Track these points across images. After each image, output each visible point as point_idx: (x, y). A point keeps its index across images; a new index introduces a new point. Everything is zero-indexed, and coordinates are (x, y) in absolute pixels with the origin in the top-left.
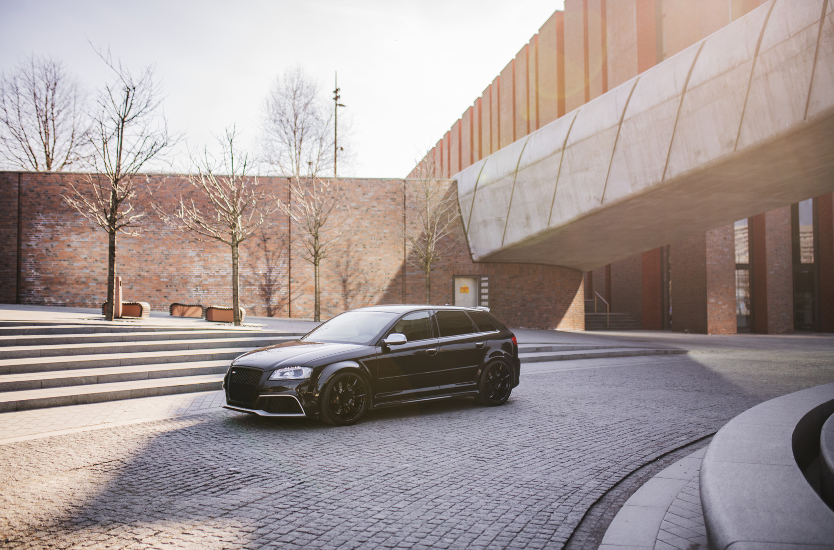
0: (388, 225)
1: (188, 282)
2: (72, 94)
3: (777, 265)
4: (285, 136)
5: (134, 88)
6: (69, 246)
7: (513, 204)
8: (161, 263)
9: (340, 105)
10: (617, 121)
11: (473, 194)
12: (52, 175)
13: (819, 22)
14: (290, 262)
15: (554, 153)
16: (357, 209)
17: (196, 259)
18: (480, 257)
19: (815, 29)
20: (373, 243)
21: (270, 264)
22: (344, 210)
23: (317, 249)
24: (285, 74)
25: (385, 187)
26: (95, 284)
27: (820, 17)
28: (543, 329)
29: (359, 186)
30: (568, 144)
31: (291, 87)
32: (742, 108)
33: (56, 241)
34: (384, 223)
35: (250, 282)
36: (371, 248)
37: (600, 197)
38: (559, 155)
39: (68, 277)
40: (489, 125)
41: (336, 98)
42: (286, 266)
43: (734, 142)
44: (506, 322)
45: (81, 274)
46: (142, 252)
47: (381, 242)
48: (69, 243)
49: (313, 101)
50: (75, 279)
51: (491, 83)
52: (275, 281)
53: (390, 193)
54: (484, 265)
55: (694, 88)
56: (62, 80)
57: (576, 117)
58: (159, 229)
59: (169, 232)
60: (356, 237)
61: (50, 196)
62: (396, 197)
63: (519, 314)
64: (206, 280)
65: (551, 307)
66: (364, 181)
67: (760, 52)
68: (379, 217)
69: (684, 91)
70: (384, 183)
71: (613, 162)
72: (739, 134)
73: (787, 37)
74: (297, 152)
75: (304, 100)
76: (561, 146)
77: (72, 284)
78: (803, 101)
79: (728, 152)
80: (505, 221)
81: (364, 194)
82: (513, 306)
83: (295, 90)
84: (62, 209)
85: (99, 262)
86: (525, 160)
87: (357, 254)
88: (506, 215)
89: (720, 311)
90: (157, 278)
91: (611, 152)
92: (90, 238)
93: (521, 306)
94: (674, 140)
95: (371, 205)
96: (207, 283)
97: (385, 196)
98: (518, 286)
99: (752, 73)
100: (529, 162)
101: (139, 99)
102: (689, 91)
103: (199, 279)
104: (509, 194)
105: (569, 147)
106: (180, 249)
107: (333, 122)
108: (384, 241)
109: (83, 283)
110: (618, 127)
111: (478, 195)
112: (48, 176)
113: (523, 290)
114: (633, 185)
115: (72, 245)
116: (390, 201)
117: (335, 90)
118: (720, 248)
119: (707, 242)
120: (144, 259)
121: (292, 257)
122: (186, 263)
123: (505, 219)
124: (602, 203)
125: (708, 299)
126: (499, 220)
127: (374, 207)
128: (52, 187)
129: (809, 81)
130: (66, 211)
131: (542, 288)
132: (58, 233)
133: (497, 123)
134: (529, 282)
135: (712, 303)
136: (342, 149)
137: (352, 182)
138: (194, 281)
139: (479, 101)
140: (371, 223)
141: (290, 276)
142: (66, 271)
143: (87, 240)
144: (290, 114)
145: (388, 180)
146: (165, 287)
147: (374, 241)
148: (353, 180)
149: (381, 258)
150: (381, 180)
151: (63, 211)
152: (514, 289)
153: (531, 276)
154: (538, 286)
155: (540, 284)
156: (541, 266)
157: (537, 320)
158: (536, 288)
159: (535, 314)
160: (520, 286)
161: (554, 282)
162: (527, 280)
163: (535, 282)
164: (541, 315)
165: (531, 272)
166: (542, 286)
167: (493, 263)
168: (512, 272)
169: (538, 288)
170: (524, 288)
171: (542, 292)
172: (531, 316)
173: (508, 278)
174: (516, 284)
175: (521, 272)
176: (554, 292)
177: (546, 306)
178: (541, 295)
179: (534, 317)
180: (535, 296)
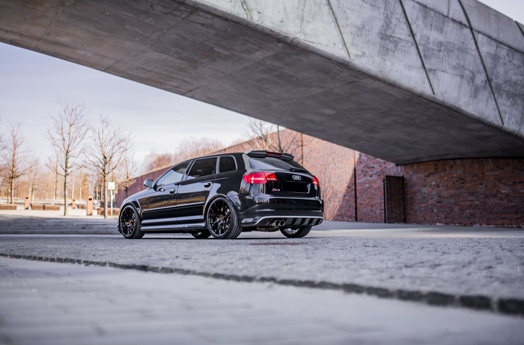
28: (465, 225)
44: (422, 219)
63: (435, 210)
65: (477, 203)
82: (429, 203)
93: (437, 202)
98: (434, 183)
113: (439, 187)
131: (463, 183)
134: (446, 178)
152: (431, 186)
153: (447, 172)
154: (457, 181)
155: (460, 179)
156: (460, 160)
157: (458, 216)
158: (454, 184)
159: (454, 210)
160: (436, 183)
161: (481, 176)
162: (444, 176)
163: (453, 178)
164: (462, 210)
165: (448, 168)
166: (462, 181)
167: (411, 164)
168: (427, 170)
169: (456, 184)
170: (440, 185)
171: (462, 187)
172: (449, 212)
173: (423, 176)
174: (432, 181)
175: (436, 169)
176: (484, 186)
177: (469, 201)
178: (462, 191)
179: (453, 213)
180: (453, 192)
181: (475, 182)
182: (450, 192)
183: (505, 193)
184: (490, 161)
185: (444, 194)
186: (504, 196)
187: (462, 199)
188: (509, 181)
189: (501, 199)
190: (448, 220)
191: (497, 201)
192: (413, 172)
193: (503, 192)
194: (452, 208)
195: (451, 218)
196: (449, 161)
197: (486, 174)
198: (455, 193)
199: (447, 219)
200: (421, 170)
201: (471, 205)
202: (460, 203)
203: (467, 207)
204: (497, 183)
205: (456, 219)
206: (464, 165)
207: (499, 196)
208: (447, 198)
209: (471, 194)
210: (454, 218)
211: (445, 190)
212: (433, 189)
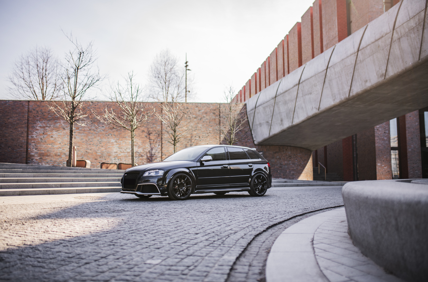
0: (211, 126)
1: (111, 155)
2: (55, 65)
3: (412, 146)
4: (160, 85)
5: (83, 52)
6: (52, 137)
7: (274, 114)
8: (97, 146)
9: (188, 70)
10: (325, 68)
11: (254, 110)
12: (44, 102)
13: (424, 10)
14: (162, 145)
15: (294, 86)
16: (195, 118)
17: (115, 143)
18: (258, 142)
19: (423, 14)
20: (204, 136)
21: (152, 146)
22: (189, 119)
23: (175, 137)
24: (161, 54)
25: (210, 107)
26: (65, 156)
27: (424, 7)
29: (197, 107)
30: (301, 81)
31: (164, 60)
32: (387, 57)
33: (46, 134)
34: (209, 125)
35: (142, 155)
36: (203, 138)
37: (318, 107)
38: (297, 87)
39: (51, 153)
40: (264, 81)
41: (186, 66)
42: (160, 147)
43: (384, 75)
45: (58, 151)
46: (88, 140)
47: (208, 135)
48: (52, 136)
49: (174, 67)
50: (55, 154)
51: (265, 60)
52: (154, 154)
53: (212, 110)
54: (260, 146)
55: (363, 48)
56: (51, 58)
57: (304, 67)
58: (97, 129)
59: (101, 130)
60: (195, 133)
61: (43, 112)
62: (215, 112)
63: (279, 171)
64: (120, 154)
65: (295, 168)
66: (199, 104)
67: (396, 27)
68: (207, 122)
69: (358, 51)
70: (209, 105)
71: (324, 89)
72: (386, 70)
73: (409, 19)
74: (166, 92)
75: (170, 67)
76: (298, 83)
77: (53, 156)
78: (418, 51)
79: (381, 79)
80: (271, 123)
81: (199, 111)
82: (276, 167)
83: (165, 62)
84: (49, 119)
85: (67, 145)
86: (280, 91)
87: (196, 141)
88: (271, 120)
89: (383, 170)
90: (95, 153)
91: (323, 84)
92: (62, 133)
94: (354, 76)
95: (203, 116)
96: (120, 155)
97: (210, 112)
98: (278, 157)
99: (392, 39)
100: (282, 92)
101: (85, 58)
102: (361, 50)
103: (116, 153)
104: (272, 109)
105: (302, 83)
106: (107, 138)
107: (185, 77)
108: (209, 134)
109: (59, 155)
110: (326, 71)
111: (257, 110)
112: (42, 102)
113: (280, 159)
114: (334, 100)
115: (53, 137)
116: (212, 114)
117: (185, 62)
118: (383, 137)
119: (376, 134)
120: (89, 144)
121: (163, 143)
122: (110, 146)
123: (270, 122)
124: (319, 110)
125: (377, 164)
126: (267, 122)
127: (205, 117)
128: (44, 108)
129: (421, 41)
130: (51, 120)
131: (290, 158)
132: (47, 131)
133: (268, 80)
134: (284, 155)
135: (379, 166)
136: (189, 92)
137: (193, 105)
138: (114, 155)
139: (259, 69)
140: (203, 125)
141: (162, 152)
142: (50, 149)
143: (61, 134)
144: (163, 74)
145: (212, 104)
146: (99, 157)
147: (204, 134)
148: (194, 104)
149: (208, 143)
150: (208, 104)
151: (49, 120)
152: (276, 158)
153: (284, 152)
154: (288, 157)
156: (289, 147)
161: (296, 155)
163: (287, 155)
166: (290, 157)
167: (265, 145)
168: (275, 150)
170: (281, 158)
175: (280, 150)
176: (297, 160)
177: (293, 167)
178: (290, 162)
179: (287, 173)
180: (287, 162)
181: (294, 158)
187: (290, 166)
196: (285, 147)
206: (291, 150)
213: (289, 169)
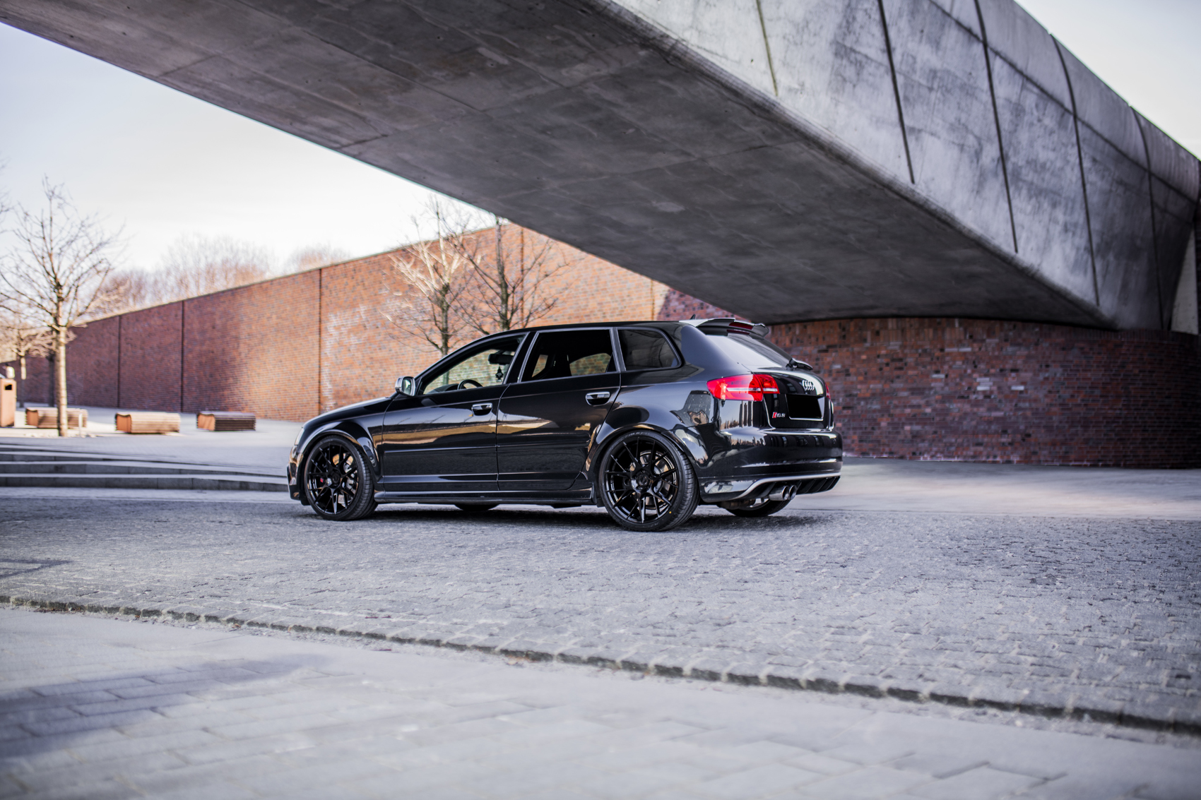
28: (902, 457)
65: (928, 410)
93: (844, 408)
98: (838, 367)
113: (848, 375)
131: (901, 369)
134: (864, 357)
152: (830, 372)
153: (868, 345)
154: (887, 364)
155: (893, 360)
156: (894, 320)
157: (886, 437)
158: (881, 369)
159: (879, 424)
160: (843, 366)
161: (937, 353)
162: (860, 353)
163: (878, 356)
164: (896, 427)
165: (869, 335)
166: (899, 364)
167: (786, 323)
168: (824, 338)
169: (886, 369)
170: (852, 370)
171: (898, 377)
172: (869, 430)
173: (815, 351)
174: (834, 362)
175: (844, 337)
176: (942, 376)
177: (912, 406)
178: (898, 384)
179: (877, 432)
180: (879, 386)
181: (924, 367)
182: (872, 386)
183: (984, 392)
184: (957, 325)
185: (860, 390)
186: (981, 397)
187: (896, 402)
188: (993, 367)
189: (977, 404)
190: (866, 446)
191: (967, 407)
192: (791, 342)
193: (980, 388)
194: (875, 420)
195: (872, 441)
196: (872, 321)
197: (947, 350)
198: (883, 390)
199: (864, 444)
200: (810, 337)
201: (914, 416)
202: (892, 411)
203: (907, 419)
204: (969, 371)
205: (884, 444)
206: (903, 330)
207: (973, 397)
208: (865, 399)
209: (916, 391)
210: (879, 441)
211: (861, 383)
212: (835, 379)
213: (891, 415)
